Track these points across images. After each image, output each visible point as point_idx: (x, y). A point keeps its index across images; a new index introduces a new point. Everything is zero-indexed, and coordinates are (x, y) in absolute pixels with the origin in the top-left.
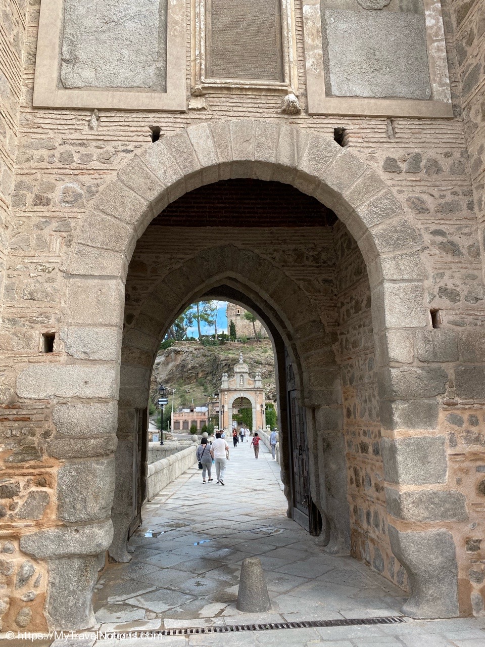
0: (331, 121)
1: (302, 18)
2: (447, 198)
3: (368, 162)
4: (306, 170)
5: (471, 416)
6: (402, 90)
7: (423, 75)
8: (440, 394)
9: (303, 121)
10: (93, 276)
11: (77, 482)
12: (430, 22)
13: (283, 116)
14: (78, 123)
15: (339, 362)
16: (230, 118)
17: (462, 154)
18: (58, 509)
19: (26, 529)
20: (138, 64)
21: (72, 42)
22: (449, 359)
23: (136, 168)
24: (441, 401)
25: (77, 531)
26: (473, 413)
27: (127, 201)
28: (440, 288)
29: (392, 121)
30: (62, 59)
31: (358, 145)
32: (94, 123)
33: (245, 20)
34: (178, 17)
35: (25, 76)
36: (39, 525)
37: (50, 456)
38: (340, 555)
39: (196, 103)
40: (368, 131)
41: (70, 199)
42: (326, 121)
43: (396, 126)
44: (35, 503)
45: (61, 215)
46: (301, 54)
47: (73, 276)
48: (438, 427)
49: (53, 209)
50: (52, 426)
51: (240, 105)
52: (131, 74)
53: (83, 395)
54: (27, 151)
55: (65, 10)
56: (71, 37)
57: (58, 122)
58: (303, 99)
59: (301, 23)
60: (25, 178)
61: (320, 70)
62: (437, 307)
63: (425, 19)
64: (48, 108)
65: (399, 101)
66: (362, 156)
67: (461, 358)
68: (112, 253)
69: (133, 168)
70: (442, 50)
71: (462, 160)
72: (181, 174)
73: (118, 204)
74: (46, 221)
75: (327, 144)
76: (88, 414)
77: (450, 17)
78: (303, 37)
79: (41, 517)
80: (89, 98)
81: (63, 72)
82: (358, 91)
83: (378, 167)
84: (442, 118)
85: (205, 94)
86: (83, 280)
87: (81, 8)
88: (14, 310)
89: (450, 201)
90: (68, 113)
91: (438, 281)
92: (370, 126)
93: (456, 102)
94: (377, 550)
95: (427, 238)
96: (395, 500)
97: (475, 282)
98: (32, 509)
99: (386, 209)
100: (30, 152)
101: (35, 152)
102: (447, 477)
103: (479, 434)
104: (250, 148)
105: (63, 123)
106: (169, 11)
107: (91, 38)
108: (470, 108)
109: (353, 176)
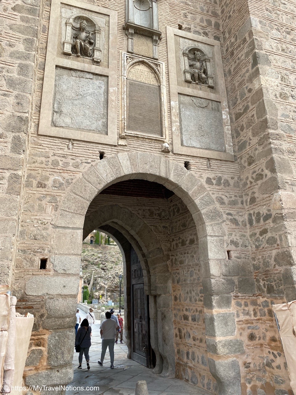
0: (183, 158)
1: (170, 107)
2: (232, 198)
3: (199, 179)
4: (173, 180)
5: (245, 302)
6: (213, 146)
7: (221, 140)
8: (232, 292)
9: (171, 156)
10: (68, 228)
11: (59, 343)
12: (224, 117)
13: (162, 153)
14: (62, 145)
15: (170, 271)
16: (138, 152)
17: (238, 179)
18: (48, 359)
19: (29, 372)
20: (94, 119)
21: (60, 103)
22: (235, 275)
23: (92, 172)
24: (232, 295)
25: (58, 371)
26: (245, 301)
27: (88, 189)
28: (231, 241)
29: (209, 160)
30: (54, 111)
31: (195, 170)
32: (71, 146)
33: (144, 104)
34: (113, 98)
35: (34, 118)
36: (37, 369)
37: (43, 328)
38: (170, 377)
39: (122, 142)
40: (199, 164)
41: (57, 185)
42: (181, 157)
43: (211, 163)
44: (34, 356)
45: (53, 194)
46: (170, 124)
47: (58, 227)
48: (232, 308)
49: (48, 190)
50: (45, 311)
51: (143, 145)
52: (89, 123)
53: (63, 293)
54: (34, 158)
55: (55, 85)
56: (59, 100)
57: (51, 144)
58: (171, 146)
59: (170, 109)
60: (32, 172)
61: (178, 133)
62: (230, 250)
63: (222, 115)
64: (46, 136)
65: (212, 151)
66: (197, 176)
67: (240, 274)
68: (79, 216)
69: (91, 172)
70: (229, 130)
71: (238, 181)
72: (115, 177)
73: (83, 190)
74: (44, 197)
75: (182, 168)
76: (65, 304)
77: (232, 116)
78: (171, 116)
79: (38, 364)
80: (68, 133)
81: (54, 118)
82: (195, 144)
83: (203, 181)
84: (230, 161)
85: (126, 138)
86: (64, 230)
87: (64, 86)
88: (25, 245)
89: (234, 199)
90: (57, 139)
91: (230, 237)
92: (200, 162)
93: (236, 154)
94: (193, 373)
95: (225, 216)
96: (213, 345)
97: (245, 238)
98: (33, 360)
99: (207, 201)
100: (36, 158)
101: (38, 158)
102: (236, 332)
103: (249, 311)
104: (147, 167)
105: (54, 144)
106: (109, 95)
107: (70, 102)
108: (242, 159)
109: (193, 185)
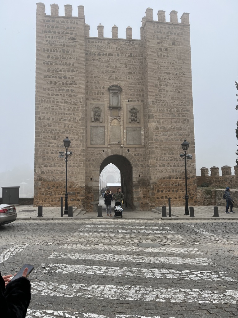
0: (127, 148)
1: (124, 132)
2: (142, 159)
4: (124, 156)
5: (143, 188)
7: (140, 141)
12: (142, 132)
13: (121, 148)
14: (93, 150)
16: (113, 148)
17: (145, 153)
19: (90, 201)
22: (141, 181)
23: (101, 156)
24: (139, 186)
27: (100, 161)
29: (136, 148)
31: (131, 152)
32: (96, 149)
35: (86, 143)
37: (92, 193)
39: (109, 146)
41: (93, 160)
45: (92, 163)
46: (123, 138)
47: (94, 171)
48: (139, 189)
50: (92, 189)
51: (115, 146)
52: (100, 142)
53: (96, 186)
55: (90, 132)
56: (92, 137)
58: (123, 145)
60: (87, 158)
61: (126, 141)
62: (140, 174)
64: (89, 148)
65: (137, 145)
68: (98, 168)
70: (143, 137)
72: (107, 156)
75: (127, 152)
77: (145, 132)
78: (124, 135)
80: (95, 146)
81: (91, 142)
82: (131, 143)
83: (133, 155)
84: (143, 148)
87: (93, 132)
88: (87, 175)
91: (140, 171)
92: (132, 149)
96: (133, 199)
97: (145, 171)
99: (134, 161)
101: (88, 154)
102: (139, 195)
104: (116, 153)
106: (105, 132)
107: (95, 137)
108: (146, 147)
109: (130, 156)
